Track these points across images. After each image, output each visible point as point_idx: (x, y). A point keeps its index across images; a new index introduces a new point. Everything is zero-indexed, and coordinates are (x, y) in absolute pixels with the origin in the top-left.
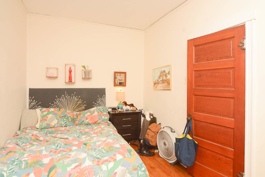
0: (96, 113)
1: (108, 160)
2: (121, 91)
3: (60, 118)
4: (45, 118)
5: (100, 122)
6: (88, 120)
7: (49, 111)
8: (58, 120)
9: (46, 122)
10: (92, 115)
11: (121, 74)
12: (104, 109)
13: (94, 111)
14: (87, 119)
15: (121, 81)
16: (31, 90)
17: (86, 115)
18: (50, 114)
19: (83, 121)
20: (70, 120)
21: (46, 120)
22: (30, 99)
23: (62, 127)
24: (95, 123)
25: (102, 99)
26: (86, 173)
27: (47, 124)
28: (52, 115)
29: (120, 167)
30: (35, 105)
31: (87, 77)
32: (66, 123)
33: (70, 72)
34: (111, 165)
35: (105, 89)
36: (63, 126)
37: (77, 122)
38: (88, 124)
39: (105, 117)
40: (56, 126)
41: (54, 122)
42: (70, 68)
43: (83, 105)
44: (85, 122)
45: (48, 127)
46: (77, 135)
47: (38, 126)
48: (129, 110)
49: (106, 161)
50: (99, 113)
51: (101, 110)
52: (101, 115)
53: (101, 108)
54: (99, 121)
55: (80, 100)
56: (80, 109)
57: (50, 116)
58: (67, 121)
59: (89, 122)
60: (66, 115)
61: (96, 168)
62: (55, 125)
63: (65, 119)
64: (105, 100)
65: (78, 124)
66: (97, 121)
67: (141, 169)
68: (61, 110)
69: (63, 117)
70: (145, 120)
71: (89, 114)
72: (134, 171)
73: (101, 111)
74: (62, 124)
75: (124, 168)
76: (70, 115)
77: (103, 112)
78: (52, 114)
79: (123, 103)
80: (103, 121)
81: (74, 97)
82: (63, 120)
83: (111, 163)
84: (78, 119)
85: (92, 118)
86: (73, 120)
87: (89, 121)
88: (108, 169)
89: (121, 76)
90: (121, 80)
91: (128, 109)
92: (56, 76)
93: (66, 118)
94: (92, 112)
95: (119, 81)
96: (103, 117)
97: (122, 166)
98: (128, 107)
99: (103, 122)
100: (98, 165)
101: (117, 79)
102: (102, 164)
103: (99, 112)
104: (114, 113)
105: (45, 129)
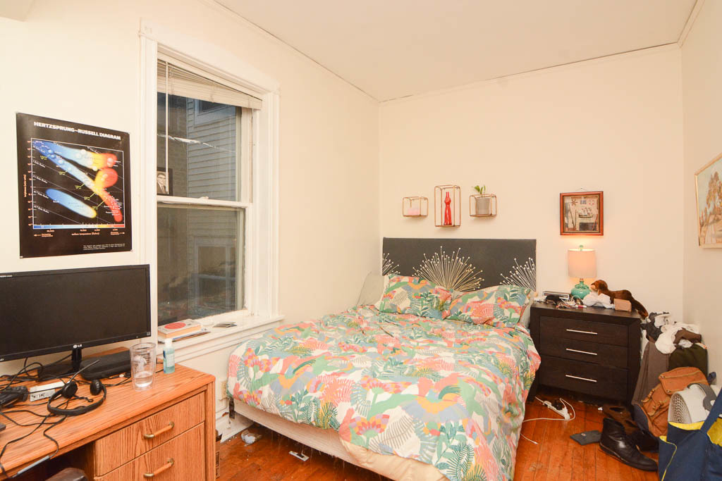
0: (492, 301)
1: (385, 385)
2: (584, 250)
3: (417, 297)
4: (390, 293)
5: (498, 323)
6: (469, 313)
7: (399, 281)
8: (412, 300)
9: (391, 301)
10: (482, 304)
11: (588, 200)
12: (516, 292)
13: (490, 295)
14: (468, 309)
15: (585, 221)
16: (385, 240)
17: (469, 301)
18: (400, 288)
19: (460, 313)
20: (435, 305)
21: (390, 297)
22: (384, 257)
23: (417, 316)
24: (486, 322)
25: (524, 266)
26: (340, 391)
27: (391, 305)
28: (402, 290)
29: (399, 408)
30: (391, 268)
31: (482, 212)
32: (425, 309)
33: (448, 203)
34: (384, 396)
35: (535, 241)
36: (418, 314)
37: (447, 312)
38: (469, 322)
39: (511, 314)
40: (406, 312)
41: (404, 304)
42: (448, 194)
43: (477, 277)
44: (464, 316)
45: (393, 310)
46: (415, 334)
47: (378, 305)
48: (604, 308)
49: (380, 386)
50: (498, 301)
51: (509, 294)
52: (503, 305)
53: (509, 289)
54: (495, 320)
55: (471, 265)
56: (470, 285)
57: (399, 290)
58: (429, 306)
59: (473, 318)
60: (430, 293)
61: (358, 390)
62: (405, 309)
63: (424, 301)
64: (534, 272)
65: (449, 317)
66: (490, 320)
67: (449, 439)
68: (423, 281)
69: (422, 296)
70: (651, 347)
71: (476, 299)
72: (430, 435)
73: (506, 297)
74: (417, 310)
75: (408, 416)
76: (439, 296)
77: (512, 300)
78: (404, 288)
79: (594, 286)
80: (504, 322)
81: (457, 258)
82: (422, 303)
83: (386, 393)
84: (452, 306)
85: (479, 310)
86: (441, 308)
87: (473, 315)
88: (374, 399)
89: (587, 206)
90: (585, 217)
91: (601, 303)
92: (425, 214)
93: (429, 299)
94: (485, 296)
95: (579, 220)
96: (507, 313)
97: (405, 409)
98: (604, 300)
99: (506, 325)
100: (364, 386)
101: (574, 215)
102: (371, 387)
103: (499, 298)
104: (550, 307)
105: (388, 312)
